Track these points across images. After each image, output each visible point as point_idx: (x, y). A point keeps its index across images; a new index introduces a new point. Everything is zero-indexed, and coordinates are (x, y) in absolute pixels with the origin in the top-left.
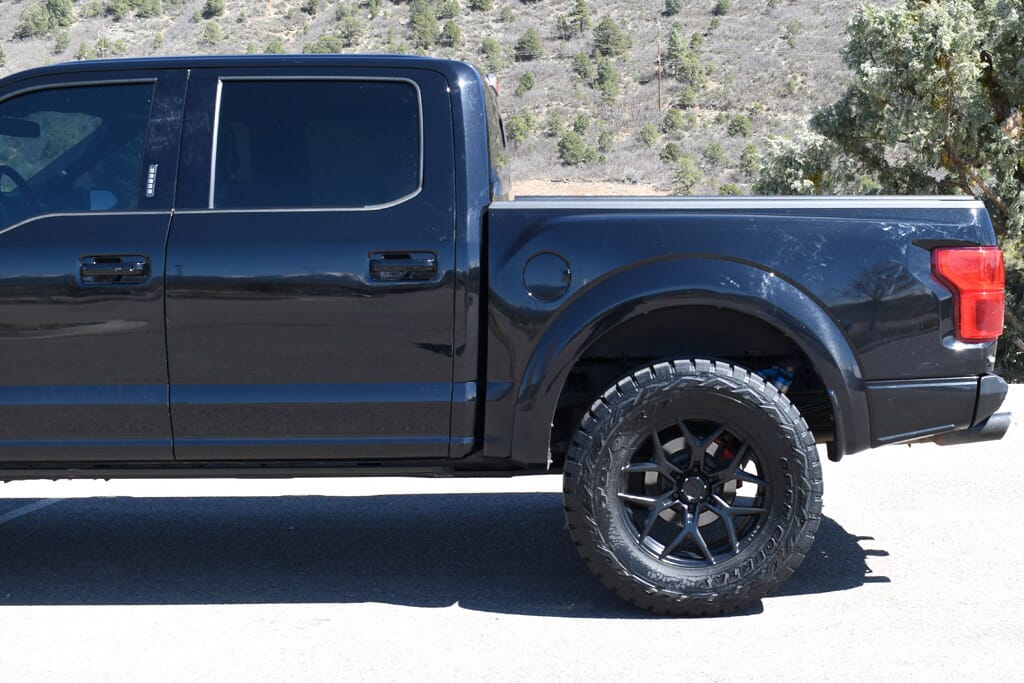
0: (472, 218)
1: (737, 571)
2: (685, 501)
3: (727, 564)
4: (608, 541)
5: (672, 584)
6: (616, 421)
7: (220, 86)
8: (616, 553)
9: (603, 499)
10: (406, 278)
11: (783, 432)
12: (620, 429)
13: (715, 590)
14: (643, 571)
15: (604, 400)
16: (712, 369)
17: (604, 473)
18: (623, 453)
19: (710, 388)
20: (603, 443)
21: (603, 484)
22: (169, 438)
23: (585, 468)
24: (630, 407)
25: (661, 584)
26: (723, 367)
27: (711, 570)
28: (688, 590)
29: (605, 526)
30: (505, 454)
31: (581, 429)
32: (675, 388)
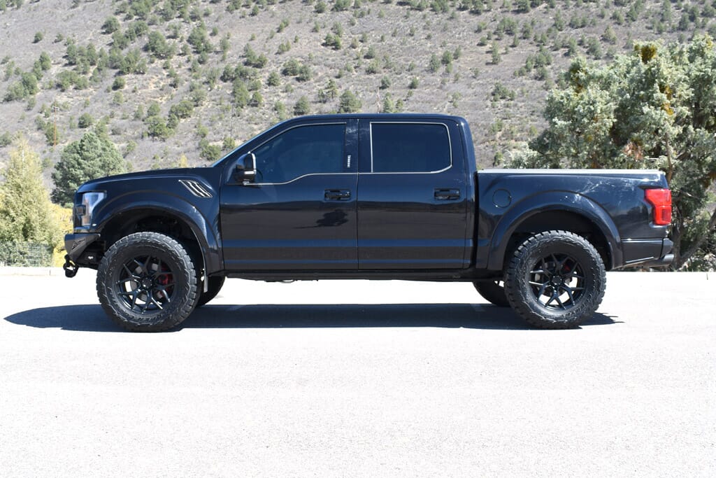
0: (471, 176)
1: (574, 312)
2: (554, 285)
3: (570, 309)
4: (526, 299)
5: (550, 316)
6: (529, 254)
7: (371, 125)
8: (529, 304)
9: (524, 283)
10: (448, 199)
11: (592, 258)
12: (531, 256)
13: (566, 319)
14: (539, 312)
15: (524, 245)
16: (565, 234)
17: (524, 273)
18: (531, 266)
19: (565, 241)
20: (525, 262)
21: (524, 278)
22: (356, 260)
23: (518, 272)
24: (534, 248)
25: (546, 316)
26: (568, 234)
27: (564, 311)
28: (556, 319)
29: (525, 295)
30: (485, 267)
31: (515, 256)
32: (552, 241)
